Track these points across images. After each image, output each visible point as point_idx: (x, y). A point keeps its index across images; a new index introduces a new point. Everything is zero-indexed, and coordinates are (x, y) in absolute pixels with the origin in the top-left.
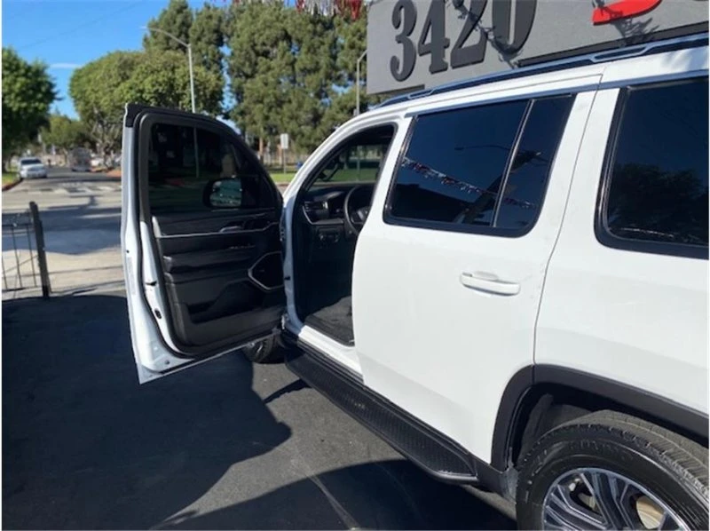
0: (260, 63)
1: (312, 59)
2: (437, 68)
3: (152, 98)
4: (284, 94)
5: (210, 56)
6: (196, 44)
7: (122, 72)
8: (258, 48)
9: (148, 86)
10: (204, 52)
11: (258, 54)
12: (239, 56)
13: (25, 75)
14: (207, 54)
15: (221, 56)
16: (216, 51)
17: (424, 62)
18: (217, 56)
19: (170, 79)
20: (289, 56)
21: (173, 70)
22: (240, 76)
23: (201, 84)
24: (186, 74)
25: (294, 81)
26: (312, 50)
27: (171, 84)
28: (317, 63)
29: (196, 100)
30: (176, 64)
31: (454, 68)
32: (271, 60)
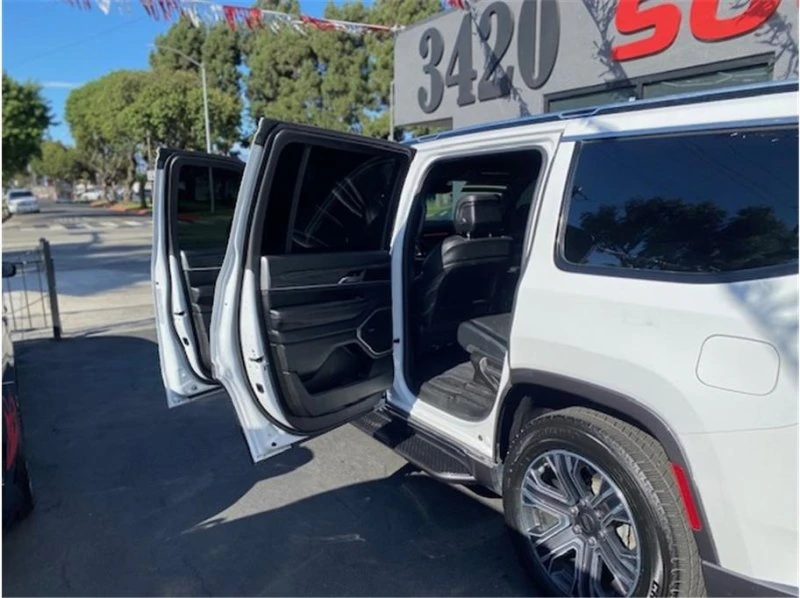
0: (282, 84)
1: (340, 80)
2: (465, 101)
3: (160, 123)
4: (310, 119)
5: (226, 76)
6: (210, 62)
7: (126, 94)
8: (281, 67)
9: (155, 110)
10: (219, 71)
11: (280, 74)
12: (259, 76)
13: (16, 98)
14: (223, 74)
15: (239, 76)
16: (233, 70)
17: (451, 94)
18: (234, 76)
19: (181, 103)
20: (315, 77)
21: (184, 91)
22: (261, 99)
23: (217, 107)
24: (199, 97)
25: (320, 105)
26: (340, 70)
27: (182, 109)
28: (346, 84)
29: (211, 125)
30: (188, 85)
31: (482, 100)
32: (295, 80)
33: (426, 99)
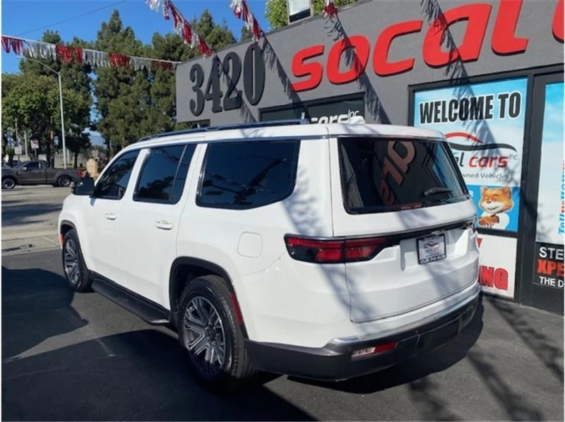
0: (121, 87)
1: (164, 86)
2: (216, 110)
3: (25, 113)
4: (141, 112)
5: (79, 80)
6: (68, 70)
8: (120, 75)
9: (22, 103)
10: (74, 77)
11: (120, 80)
12: (104, 81)
14: (77, 79)
15: (90, 80)
16: (85, 76)
17: (209, 105)
18: (85, 80)
19: (42, 98)
20: (146, 83)
21: (46, 91)
22: (106, 97)
23: (70, 103)
24: (57, 95)
25: (149, 103)
26: (164, 80)
27: (43, 102)
28: (168, 89)
29: (65, 116)
30: (49, 87)
31: (226, 110)
32: (131, 85)
33: (194, 107)
